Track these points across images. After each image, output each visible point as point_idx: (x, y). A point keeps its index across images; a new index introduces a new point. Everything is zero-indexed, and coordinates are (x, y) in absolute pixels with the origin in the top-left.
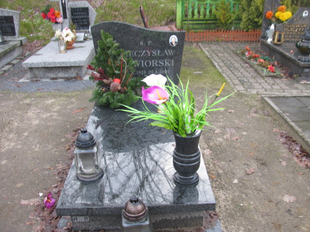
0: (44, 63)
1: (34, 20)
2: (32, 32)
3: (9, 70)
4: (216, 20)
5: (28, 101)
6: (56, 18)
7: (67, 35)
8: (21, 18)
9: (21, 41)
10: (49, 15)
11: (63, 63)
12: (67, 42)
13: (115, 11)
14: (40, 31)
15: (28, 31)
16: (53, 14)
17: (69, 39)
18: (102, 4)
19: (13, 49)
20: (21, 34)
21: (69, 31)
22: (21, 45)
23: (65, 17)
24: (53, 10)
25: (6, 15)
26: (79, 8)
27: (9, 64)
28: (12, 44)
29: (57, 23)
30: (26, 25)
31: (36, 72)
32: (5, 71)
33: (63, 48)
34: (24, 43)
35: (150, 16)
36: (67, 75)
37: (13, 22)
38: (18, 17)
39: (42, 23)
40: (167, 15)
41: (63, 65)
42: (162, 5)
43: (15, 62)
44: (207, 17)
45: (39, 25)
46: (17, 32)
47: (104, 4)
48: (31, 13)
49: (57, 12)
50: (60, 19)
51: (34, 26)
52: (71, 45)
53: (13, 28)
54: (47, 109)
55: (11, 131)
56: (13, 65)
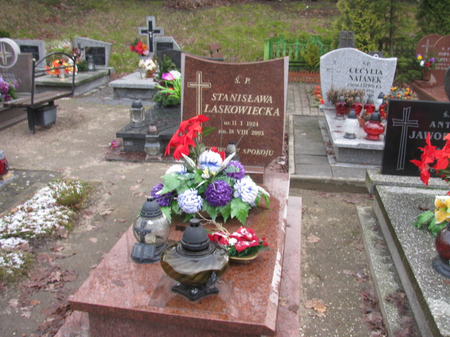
0: (126, 85)
1: (124, 54)
2: (120, 65)
3: (96, 92)
4: (304, 63)
5: (110, 109)
6: (143, 50)
7: (149, 65)
8: (111, 51)
9: (109, 70)
10: (137, 47)
11: (142, 85)
12: (149, 71)
13: (205, 49)
14: (128, 64)
15: (117, 64)
16: (141, 47)
17: (150, 68)
18: (193, 42)
19: (101, 76)
20: (110, 65)
21: (151, 61)
22: (109, 74)
23: (151, 50)
24: (141, 43)
25: (99, 46)
26: (165, 43)
27: (97, 88)
28: (101, 72)
29: (143, 55)
30: (115, 58)
31: (119, 92)
32: (93, 93)
33: (144, 75)
34: (111, 72)
35: (240, 56)
36: (144, 97)
37: (104, 53)
38: (109, 48)
39: (131, 56)
40: (257, 56)
41: (142, 87)
42: (254, 46)
43: (102, 87)
44: (296, 59)
45: (128, 58)
46: (106, 62)
47: (196, 42)
48: (122, 47)
49: (144, 45)
50: (147, 52)
51: (123, 59)
52: (152, 74)
53: (104, 59)
54: (123, 114)
55: (95, 122)
56: (100, 89)
